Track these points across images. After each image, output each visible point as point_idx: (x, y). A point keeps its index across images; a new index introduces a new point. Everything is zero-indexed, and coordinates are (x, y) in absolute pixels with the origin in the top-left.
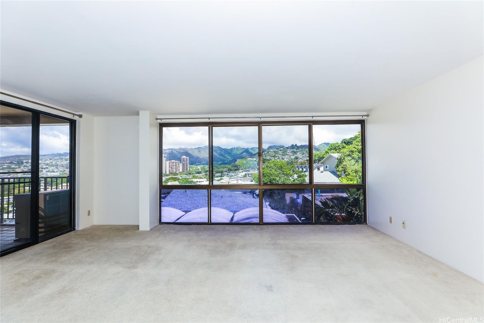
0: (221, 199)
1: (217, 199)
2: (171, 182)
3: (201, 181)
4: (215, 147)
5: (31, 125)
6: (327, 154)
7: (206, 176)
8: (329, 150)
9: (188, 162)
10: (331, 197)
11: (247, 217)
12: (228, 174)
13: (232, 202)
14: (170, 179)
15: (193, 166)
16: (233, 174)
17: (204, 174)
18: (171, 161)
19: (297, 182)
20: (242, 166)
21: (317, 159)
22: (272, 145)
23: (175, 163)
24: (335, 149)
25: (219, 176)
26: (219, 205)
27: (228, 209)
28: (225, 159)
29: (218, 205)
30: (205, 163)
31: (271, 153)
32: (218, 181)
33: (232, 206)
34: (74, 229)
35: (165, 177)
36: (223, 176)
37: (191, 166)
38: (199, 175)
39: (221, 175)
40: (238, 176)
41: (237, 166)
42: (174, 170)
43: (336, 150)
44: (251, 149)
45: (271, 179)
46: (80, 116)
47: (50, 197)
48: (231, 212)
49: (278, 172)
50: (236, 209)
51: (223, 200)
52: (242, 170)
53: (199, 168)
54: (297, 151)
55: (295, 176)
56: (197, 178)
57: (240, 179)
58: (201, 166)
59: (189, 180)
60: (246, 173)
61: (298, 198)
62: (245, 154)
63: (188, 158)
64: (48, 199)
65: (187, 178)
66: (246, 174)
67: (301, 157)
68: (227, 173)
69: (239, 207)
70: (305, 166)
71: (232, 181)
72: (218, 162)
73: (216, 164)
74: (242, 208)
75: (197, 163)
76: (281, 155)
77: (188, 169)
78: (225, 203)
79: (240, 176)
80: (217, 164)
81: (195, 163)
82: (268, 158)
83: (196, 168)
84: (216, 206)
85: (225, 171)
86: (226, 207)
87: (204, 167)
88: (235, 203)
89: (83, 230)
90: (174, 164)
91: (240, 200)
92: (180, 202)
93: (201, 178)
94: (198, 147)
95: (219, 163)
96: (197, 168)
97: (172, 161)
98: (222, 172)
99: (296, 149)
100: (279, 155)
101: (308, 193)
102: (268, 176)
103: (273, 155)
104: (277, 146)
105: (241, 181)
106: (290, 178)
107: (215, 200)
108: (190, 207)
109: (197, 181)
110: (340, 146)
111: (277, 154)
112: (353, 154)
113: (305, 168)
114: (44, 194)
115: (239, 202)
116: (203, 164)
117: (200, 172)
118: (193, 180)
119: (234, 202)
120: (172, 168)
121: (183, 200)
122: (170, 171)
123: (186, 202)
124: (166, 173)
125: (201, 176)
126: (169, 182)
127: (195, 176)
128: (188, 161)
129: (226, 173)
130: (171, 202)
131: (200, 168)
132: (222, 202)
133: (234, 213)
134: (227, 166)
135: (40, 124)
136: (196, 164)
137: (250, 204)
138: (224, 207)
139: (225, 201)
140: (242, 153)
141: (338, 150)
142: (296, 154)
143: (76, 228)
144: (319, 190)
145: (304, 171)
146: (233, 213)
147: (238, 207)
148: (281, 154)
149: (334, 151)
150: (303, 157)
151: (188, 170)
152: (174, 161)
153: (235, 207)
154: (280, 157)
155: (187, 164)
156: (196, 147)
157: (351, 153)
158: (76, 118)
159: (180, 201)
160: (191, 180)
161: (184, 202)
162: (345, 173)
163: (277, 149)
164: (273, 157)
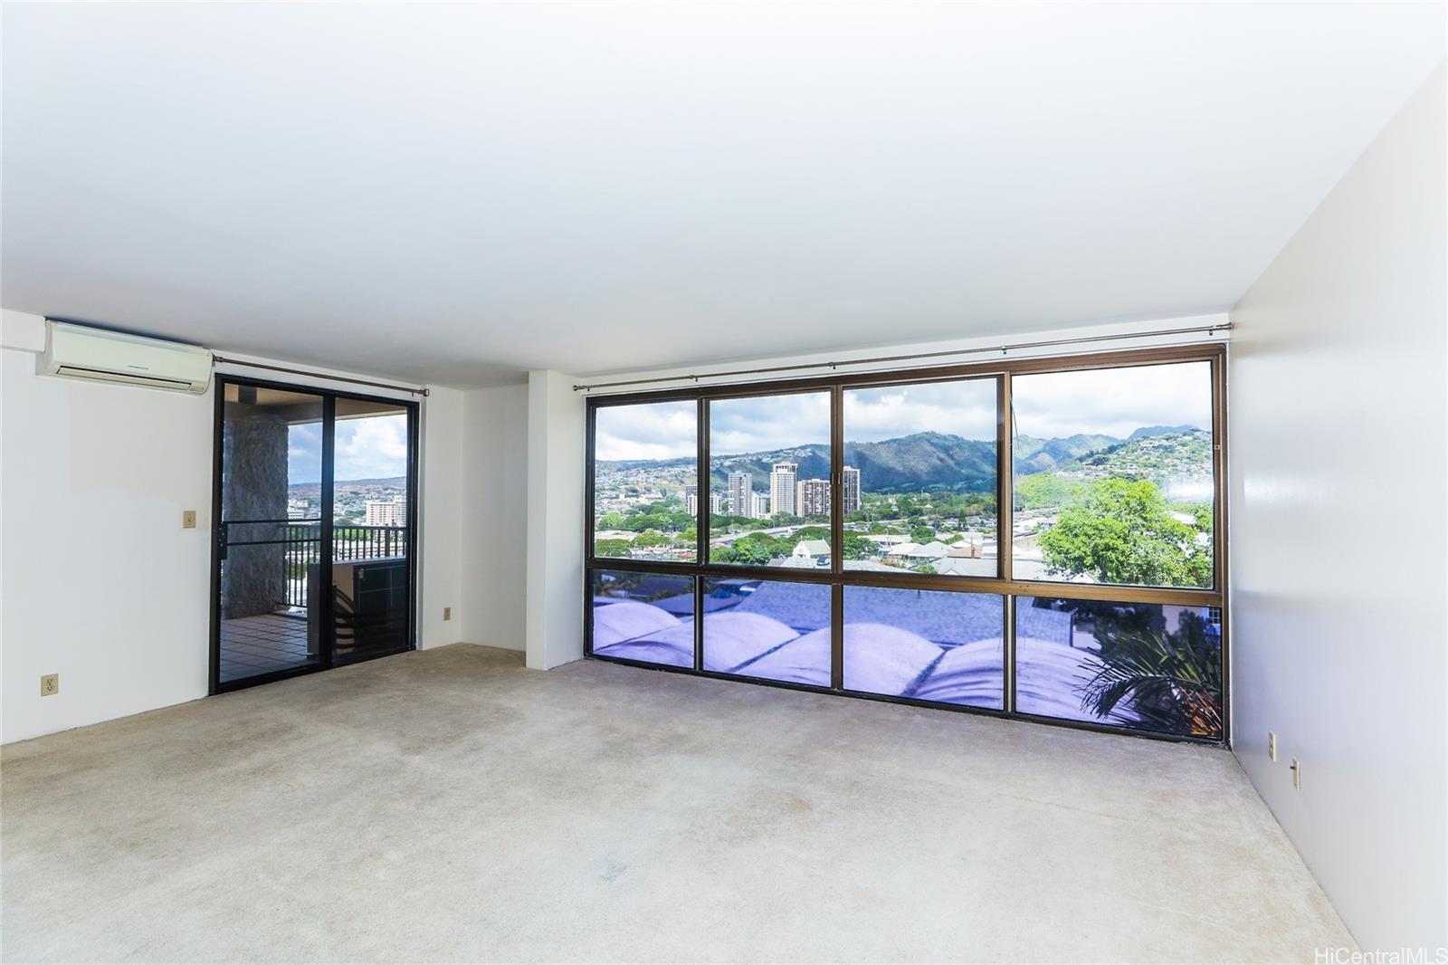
2: (807, 541)
3: (894, 541)
4: (944, 436)
5: (321, 419)
7: (913, 527)
9: (858, 484)
11: (975, 666)
12: (982, 523)
14: (804, 532)
15: (874, 496)
17: (907, 520)
18: (809, 481)
20: (1032, 497)
22: (1147, 426)
23: (822, 486)
25: (955, 529)
28: (975, 474)
29: (902, 619)
30: (909, 487)
32: (947, 542)
33: (948, 628)
34: (414, 648)
35: (795, 527)
36: (967, 530)
37: (867, 494)
38: (890, 524)
39: (960, 525)
42: (818, 506)
44: (1067, 441)
45: (1096, 545)
46: (424, 393)
47: (365, 573)
48: (935, 645)
49: (1126, 524)
50: (958, 638)
51: (922, 606)
52: (1033, 512)
53: (890, 501)
56: (881, 531)
58: (899, 495)
59: (859, 537)
62: (1046, 458)
63: (858, 471)
64: (361, 577)
65: (855, 530)
68: (980, 521)
69: (969, 630)
72: (952, 484)
73: (947, 490)
74: (979, 634)
75: (885, 487)
76: (1185, 460)
77: (859, 504)
78: (926, 614)
79: (1020, 529)
80: (950, 491)
81: (881, 488)
82: (1129, 471)
83: (881, 502)
85: (974, 512)
86: (928, 626)
87: (906, 499)
88: (958, 617)
89: (430, 652)
90: (819, 489)
92: (795, 602)
93: (893, 532)
94: (888, 439)
95: (956, 487)
96: (885, 503)
97: (813, 480)
98: (962, 517)
102: (1086, 534)
104: (1169, 429)
107: (896, 602)
108: (818, 619)
109: (881, 543)
114: (355, 567)
115: (972, 615)
116: (905, 492)
117: (896, 513)
118: (868, 537)
119: (956, 615)
120: (812, 502)
121: (801, 596)
122: (806, 511)
123: (809, 604)
124: (796, 513)
125: (897, 528)
126: (802, 542)
127: (878, 525)
128: (858, 480)
129: (977, 518)
130: (770, 598)
131: (895, 503)
133: (946, 649)
134: (980, 497)
135: (336, 418)
136: (884, 490)
140: (1035, 455)
143: (417, 644)
146: (943, 648)
147: (967, 633)
148: (1186, 456)
151: (858, 509)
152: (818, 480)
153: (954, 631)
155: (856, 490)
156: (884, 440)
158: (417, 398)
159: (794, 599)
160: (864, 537)
161: (803, 603)
163: (1167, 440)
164: (1151, 469)
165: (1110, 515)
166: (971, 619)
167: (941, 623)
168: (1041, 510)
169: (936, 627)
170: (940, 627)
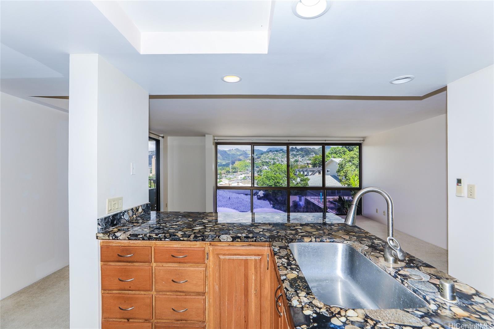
0: (229, 201)
1: (225, 201)
6: (328, 158)
8: (330, 154)
10: (332, 200)
12: (226, 176)
13: (240, 203)
16: (231, 177)
19: (300, 185)
20: (240, 168)
21: (318, 162)
24: (335, 153)
26: (228, 205)
27: (236, 210)
29: (226, 206)
31: (270, 155)
36: (222, 179)
39: (220, 177)
40: (238, 178)
41: (235, 169)
43: (337, 154)
45: (275, 182)
50: (244, 210)
51: (231, 201)
52: (240, 173)
54: (297, 153)
55: (298, 180)
57: (240, 181)
60: (246, 175)
61: (300, 200)
66: (245, 177)
67: (301, 160)
68: (225, 176)
69: (247, 207)
70: (306, 169)
71: (232, 183)
76: (280, 158)
78: (233, 204)
79: (239, 178)
82: (267, 161)
84: (225, 206)
85: (223, 173)
86: (235, 207)
88: (243, 204)
91: (247, 201)
99: (296, 152)
100: (278, 158)
101: (310, 196)
102: (272, 179)
103: (273, 157)
105: (242, 183)
106: (294, 181)
110: (341, 150)
111: (276, 157)
112: (354, 161)
113: (306, 172)
119: (242, 203)
132: (230, 203)
134: (225, 168)
137: (257, 205)
138: (233, 207)
139: (233, 202)
140: (241, 155)
141: (338, 155)
142: (296, 157)
144: (321, 193)
145: (305, 174)
147: (246, 208)
149: (335, 155)
150: (303, 160)
153: (242, 208)
154: (279, 160)
157: (351, 159)
162: (345, 177)
163: (276, 152)
164: (272, 160)
165: (278, 174)
166: (246, 204)
167: (238, 206)
168: (243, 172)
169: (237, 207)
170: (238, 207)
